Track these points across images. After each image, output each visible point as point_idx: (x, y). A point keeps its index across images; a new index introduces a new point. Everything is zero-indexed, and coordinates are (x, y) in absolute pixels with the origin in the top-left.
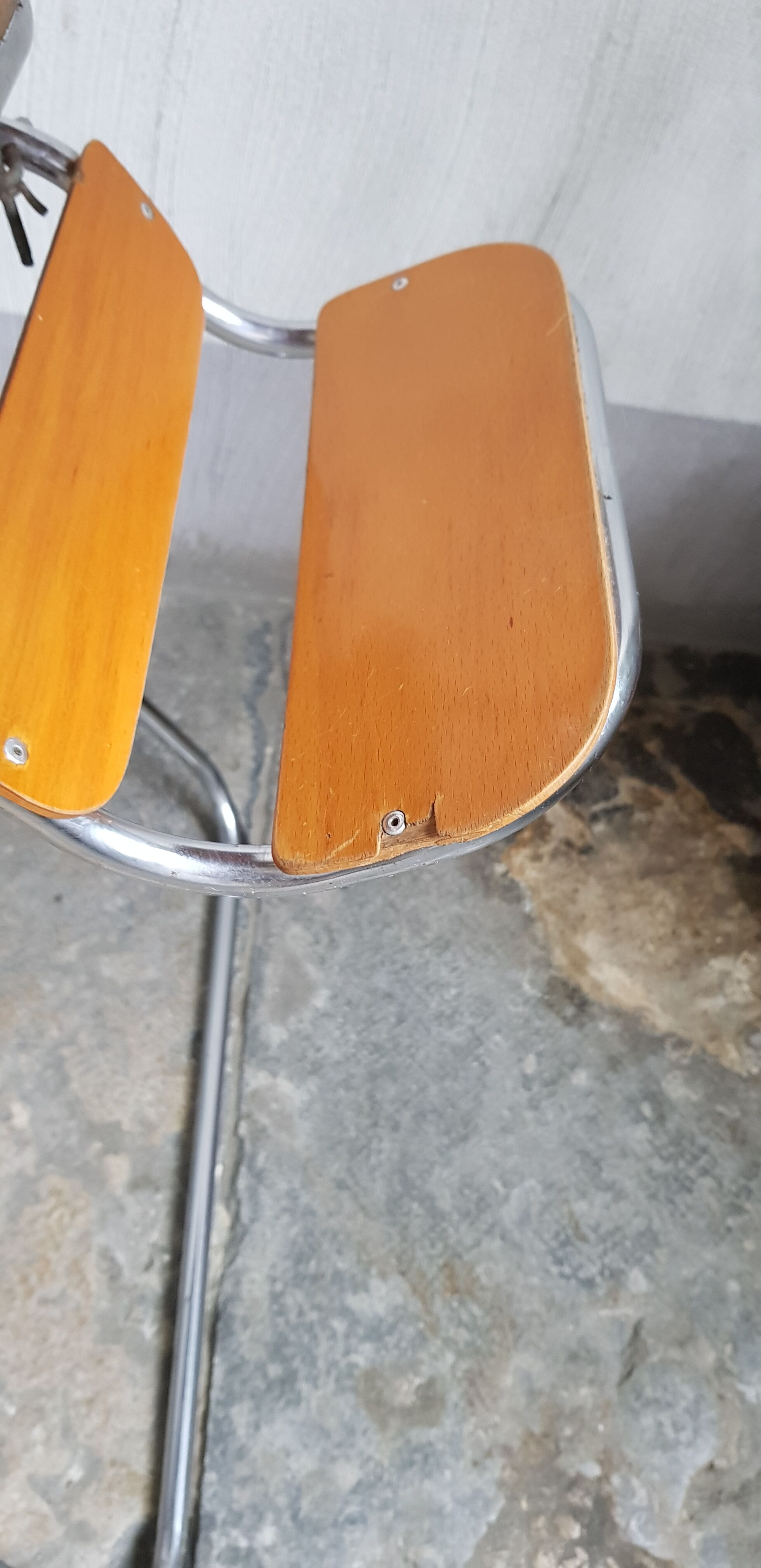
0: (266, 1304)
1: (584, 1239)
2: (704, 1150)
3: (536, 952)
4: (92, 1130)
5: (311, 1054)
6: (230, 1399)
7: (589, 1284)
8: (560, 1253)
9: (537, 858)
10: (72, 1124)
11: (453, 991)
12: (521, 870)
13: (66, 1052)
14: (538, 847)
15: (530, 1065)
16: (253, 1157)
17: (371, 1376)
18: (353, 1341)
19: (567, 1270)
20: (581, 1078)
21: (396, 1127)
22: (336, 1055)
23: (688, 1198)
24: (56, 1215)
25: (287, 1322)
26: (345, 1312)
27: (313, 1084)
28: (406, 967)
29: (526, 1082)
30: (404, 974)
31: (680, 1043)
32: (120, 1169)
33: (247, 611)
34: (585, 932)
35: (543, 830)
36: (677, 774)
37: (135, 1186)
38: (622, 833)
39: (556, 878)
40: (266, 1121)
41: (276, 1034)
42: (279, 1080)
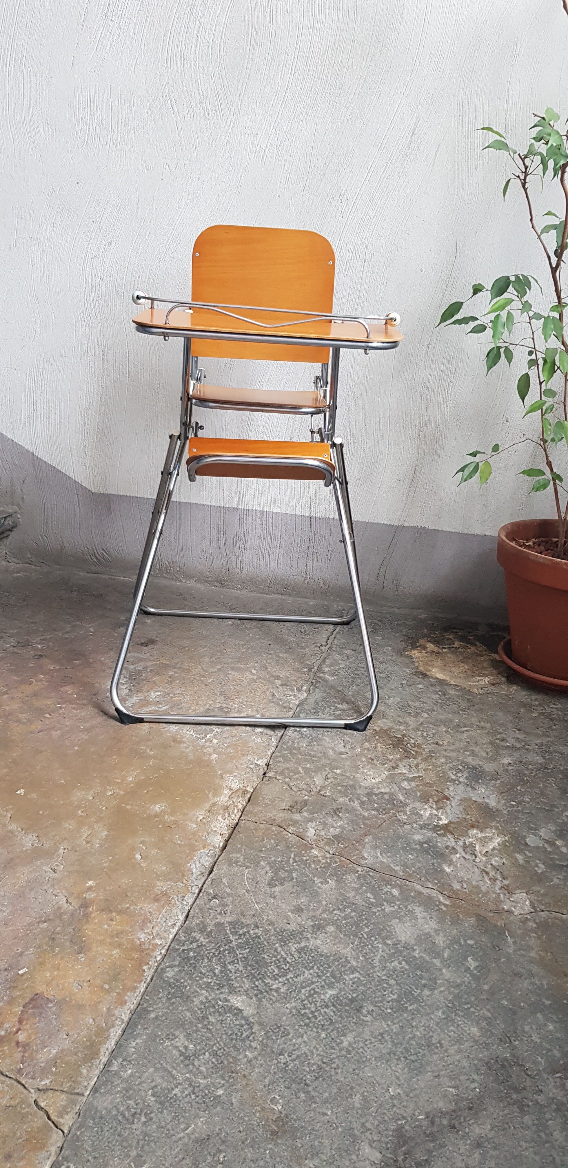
1: (411, 707)
2: (458, 701)
3: (414, 667)
4: (273, 676)
5: (336, 673)
7: (410, 713)
9: (421, 652)
12: (414, 654)
13: (268, 665)
15: (404, 682)
16: (315, 685)
20: (421, 686)
22: (343, 674)
23: (448, 707)
27: (335, 677)
29: (402, 684)
31: (457, 686)
32: (279, 682)
33: (338, 606)
34: (433, 668)
35: (425, 648)
36: (478, 643)
37: (282, 685)
38: (453, 653)
39: (426, 657)
40: (320, 681)
41: (327, 669)
42: (326, 676)
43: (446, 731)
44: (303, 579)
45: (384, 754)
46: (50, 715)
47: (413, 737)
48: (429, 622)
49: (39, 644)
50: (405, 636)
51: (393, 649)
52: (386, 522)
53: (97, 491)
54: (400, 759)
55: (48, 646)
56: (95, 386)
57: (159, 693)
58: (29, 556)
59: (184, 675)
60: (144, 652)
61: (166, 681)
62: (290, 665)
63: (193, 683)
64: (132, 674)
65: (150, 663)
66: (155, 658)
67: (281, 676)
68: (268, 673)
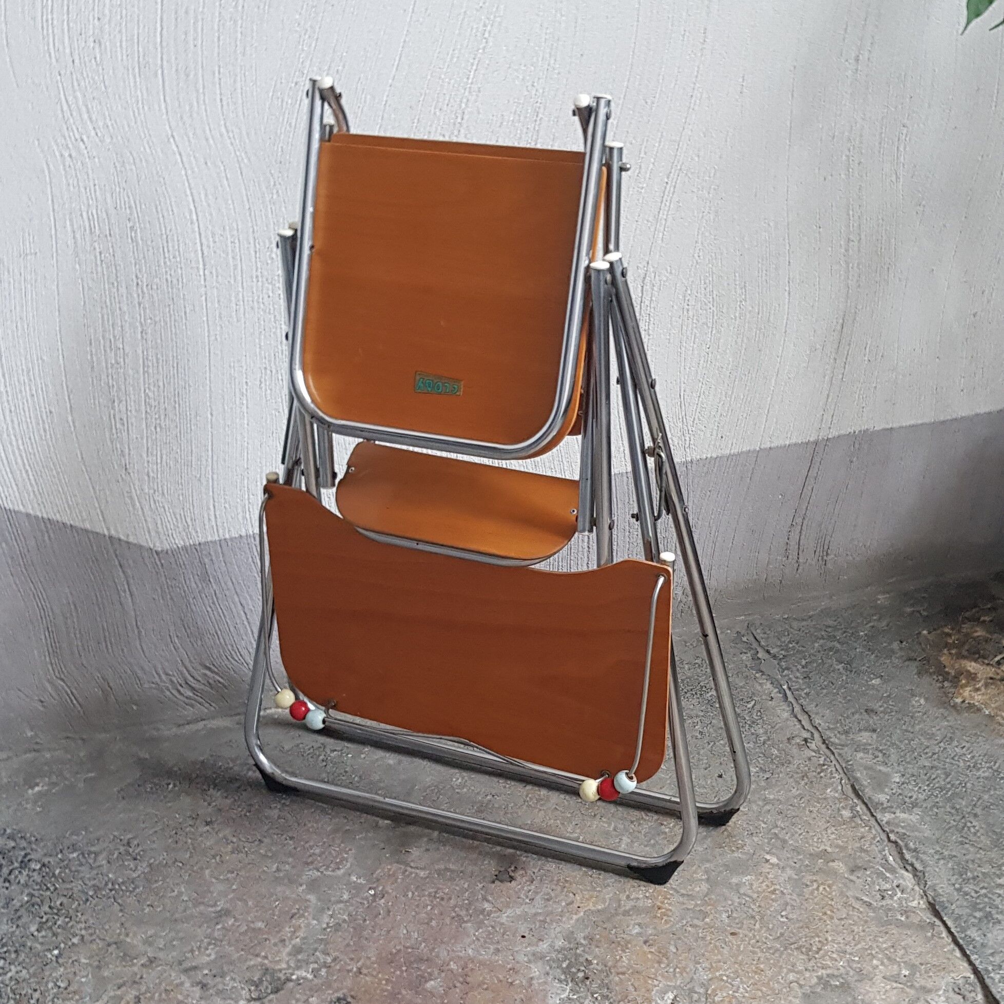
0: (956, 893)
4: (814, 856)
5: (908, 800)
6: (963, 930)
9: (978, 690)
10: (801, 857)
11: (969, 756)
12: (972, 697)
13: (776, 831)
14: (975, 685)
16: (906, 845)
21: (976, 815)
22: (921, 797)
24: (821, 889)
25: (972, 897)
27: (918, 811)
28: (934, 754)
30: (936, 756)
35: (973, 676)
37: (852, 871)
39: (994, 696)
40: (903, 831)
41: (883, 798)
42: (898, 814)
48: (909, 610)
49: (298, 968)
50: (909, 659)
51: (926, 699)
52: (794, 441)
53: (166, 546)
55: (325, 965)
56: (125, 308)
57: (671, 995)
58: (30, 734)
59: (663, 926)
60: (527, 897)
61: (649, 956)
62: (814, 815)
63: (703, 938)
64: (564, 965)
65: (569, 923)
66: (564, 904)
67: (829, 850)
68: (796, 850)
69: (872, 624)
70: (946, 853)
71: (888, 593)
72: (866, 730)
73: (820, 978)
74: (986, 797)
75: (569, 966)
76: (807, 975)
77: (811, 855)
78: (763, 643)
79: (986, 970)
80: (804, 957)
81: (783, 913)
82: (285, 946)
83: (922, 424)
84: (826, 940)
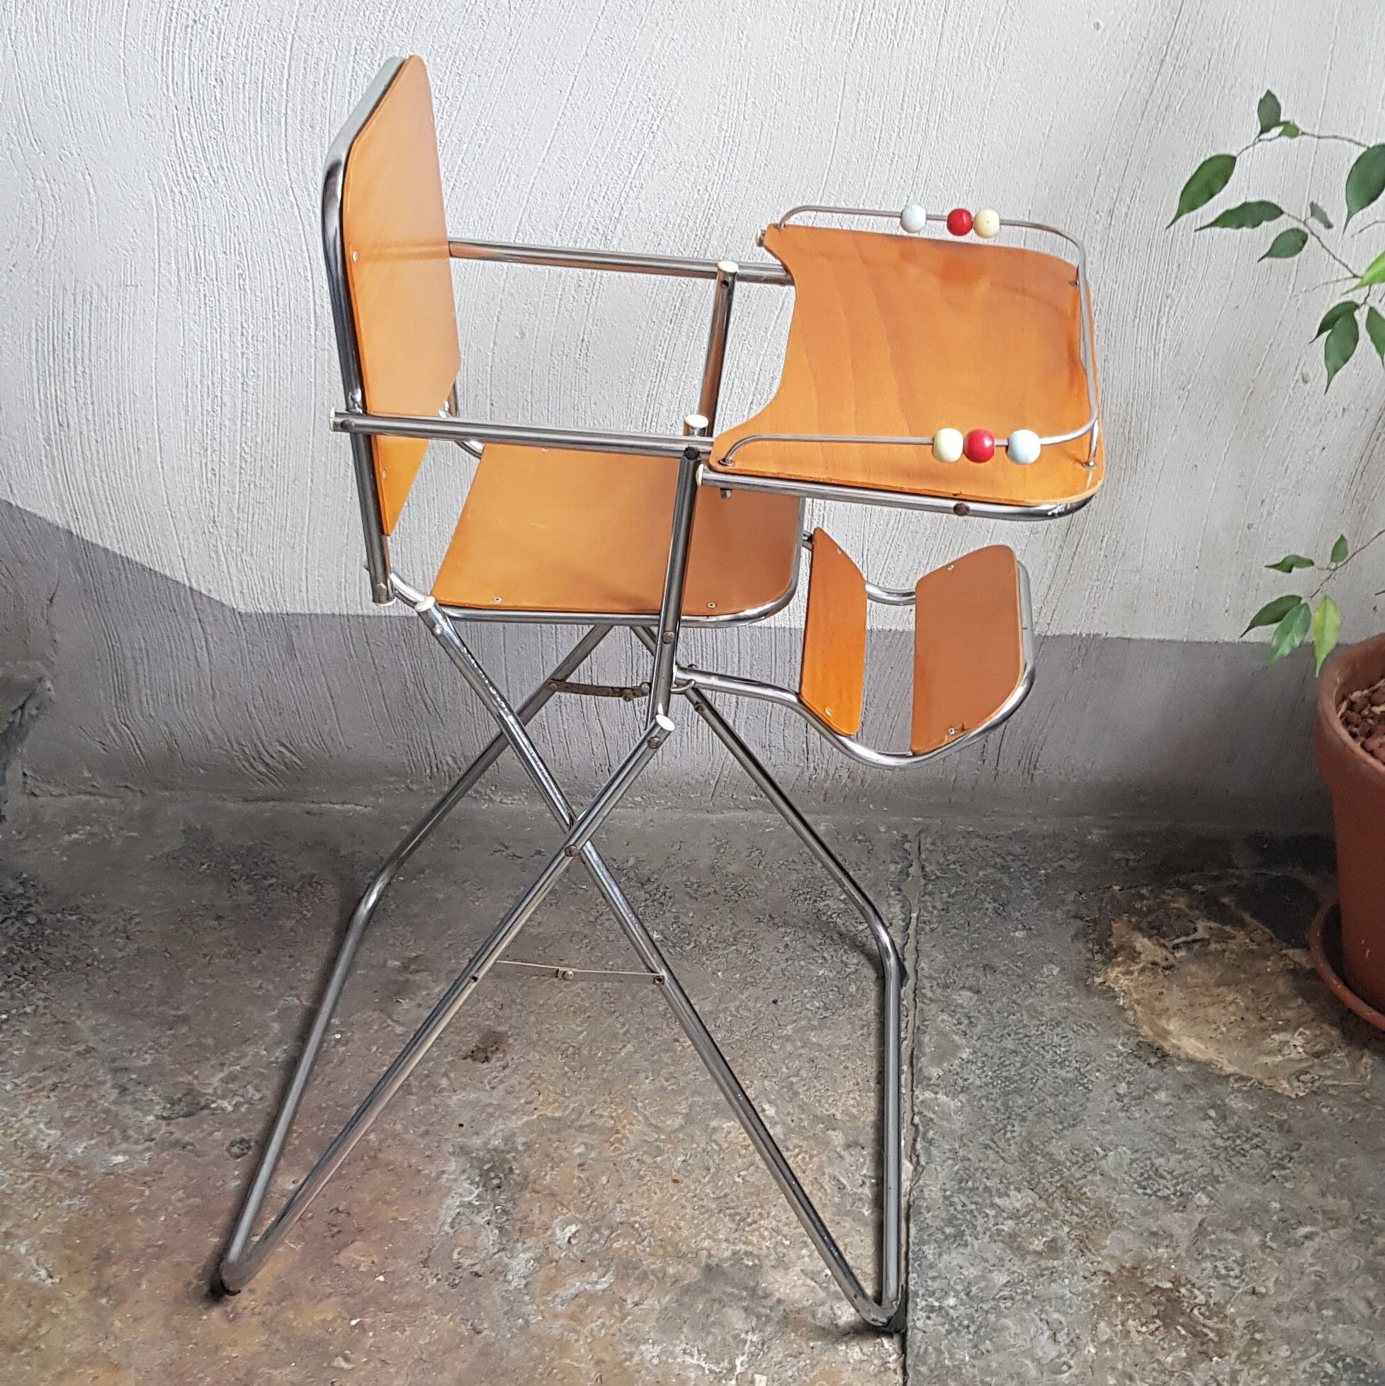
0: (941, 1201)
1: (1162, 1177)
2: (1257, 1135)
3: (1127, 1027)
4: (817, 1119)
5: (960, 1082)
6: (922, 1242)
7: (1167, 1198)
8: (1144, 1183)
9: (1128, 973)
10: (803, 1116)
11: (1063, 1049)
12: (1116, 980)
13: (794, 1080)
14: (1130, 966)
15: (1122, 1089)
16: (925, 1134)
17: (1013, 1236)
18: (1001, 1220)
19: (1149, 1191)
20: (1162, 1096)
21: (1024, 1119)
22: (978, 1082)
23: (1243, 1160)
24: (800, 1157)
25: (955, 1209)
26: (993, 1205)
27: (963, 1097)
28: (1026, 1036)
29: (1120, 1097)
30: (1026, 1040)
31: (1242, 1078)
32: (837, 1138)
33: (889, 828)
34: (1169, 1018)
35: (1134, 956)
36: (1247, 918)
37: (848, 1146)
38: (1201, 957)
39: (1144, 985)
40: (932, 1116)
41: (934, 1072)
42: (939, 1096)
43: (1264, 1246)
44: (799, 770)
45: (1151, 1353)
46: (346, 1359)
47: (1199, 1283)
48: (1117, 855)
49: (223, 1097)
50: (1075, 917)
51: (1062, 970)
53: (251, 609)
54: (1189, 1363)
55: (250, 1102)
56: (226, 356)
57: (573, 1228)
58: (87, 774)
59: (609, 1153)
60: (489, 1083)
61: (575, 1181)
62: (846, 1073)
63: (642, 1178)
64: (486, 1167)
65: (516, 1123)
66: (523, 1101)
67: (838, 1116)
68: (803, 1108)
69: (1061, 862)
70: (961, 1153)
71: (1107, 828)
72: (970, 989)
73: (734, 1253)
74: (1050, 1101)
75: (489, 1170)
76: (724, 1245)
77: (815, 1116)
78: (923, 856)
79: (916, 1294)
80: (734, 1226)
81: (742, 1173)
82: (222, 1070)
83: (1171, 641)
84: (768, 1213)
